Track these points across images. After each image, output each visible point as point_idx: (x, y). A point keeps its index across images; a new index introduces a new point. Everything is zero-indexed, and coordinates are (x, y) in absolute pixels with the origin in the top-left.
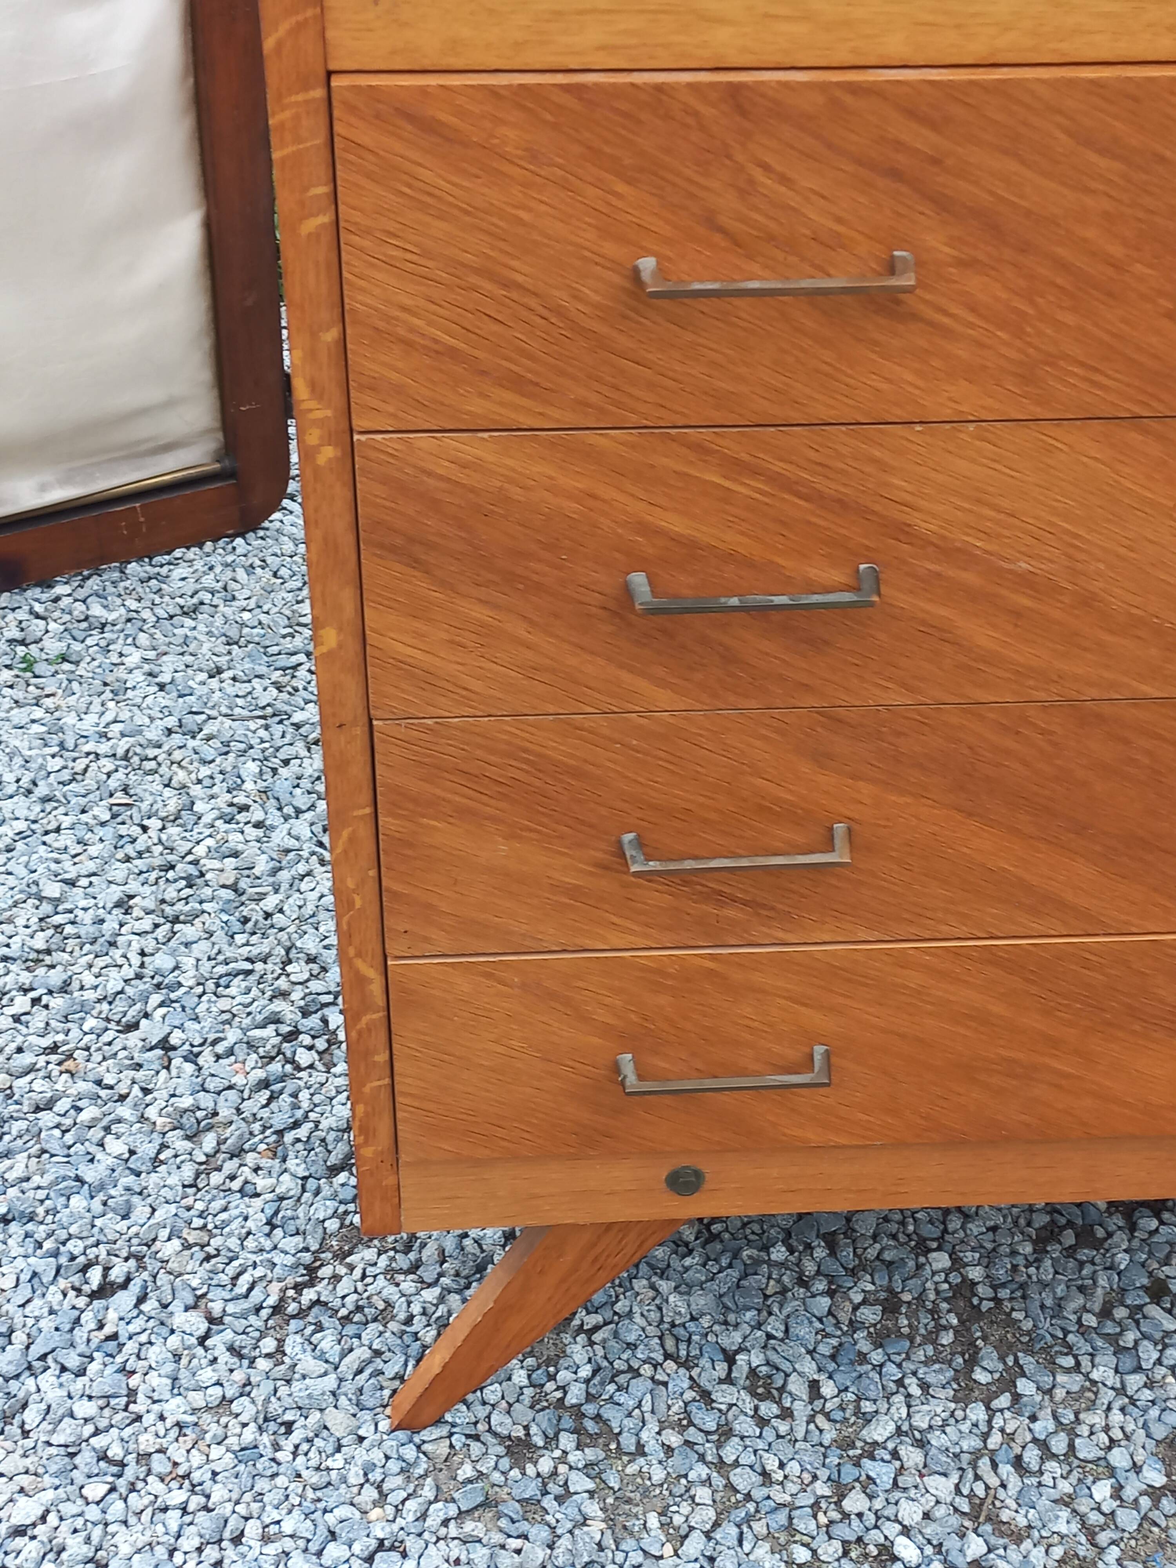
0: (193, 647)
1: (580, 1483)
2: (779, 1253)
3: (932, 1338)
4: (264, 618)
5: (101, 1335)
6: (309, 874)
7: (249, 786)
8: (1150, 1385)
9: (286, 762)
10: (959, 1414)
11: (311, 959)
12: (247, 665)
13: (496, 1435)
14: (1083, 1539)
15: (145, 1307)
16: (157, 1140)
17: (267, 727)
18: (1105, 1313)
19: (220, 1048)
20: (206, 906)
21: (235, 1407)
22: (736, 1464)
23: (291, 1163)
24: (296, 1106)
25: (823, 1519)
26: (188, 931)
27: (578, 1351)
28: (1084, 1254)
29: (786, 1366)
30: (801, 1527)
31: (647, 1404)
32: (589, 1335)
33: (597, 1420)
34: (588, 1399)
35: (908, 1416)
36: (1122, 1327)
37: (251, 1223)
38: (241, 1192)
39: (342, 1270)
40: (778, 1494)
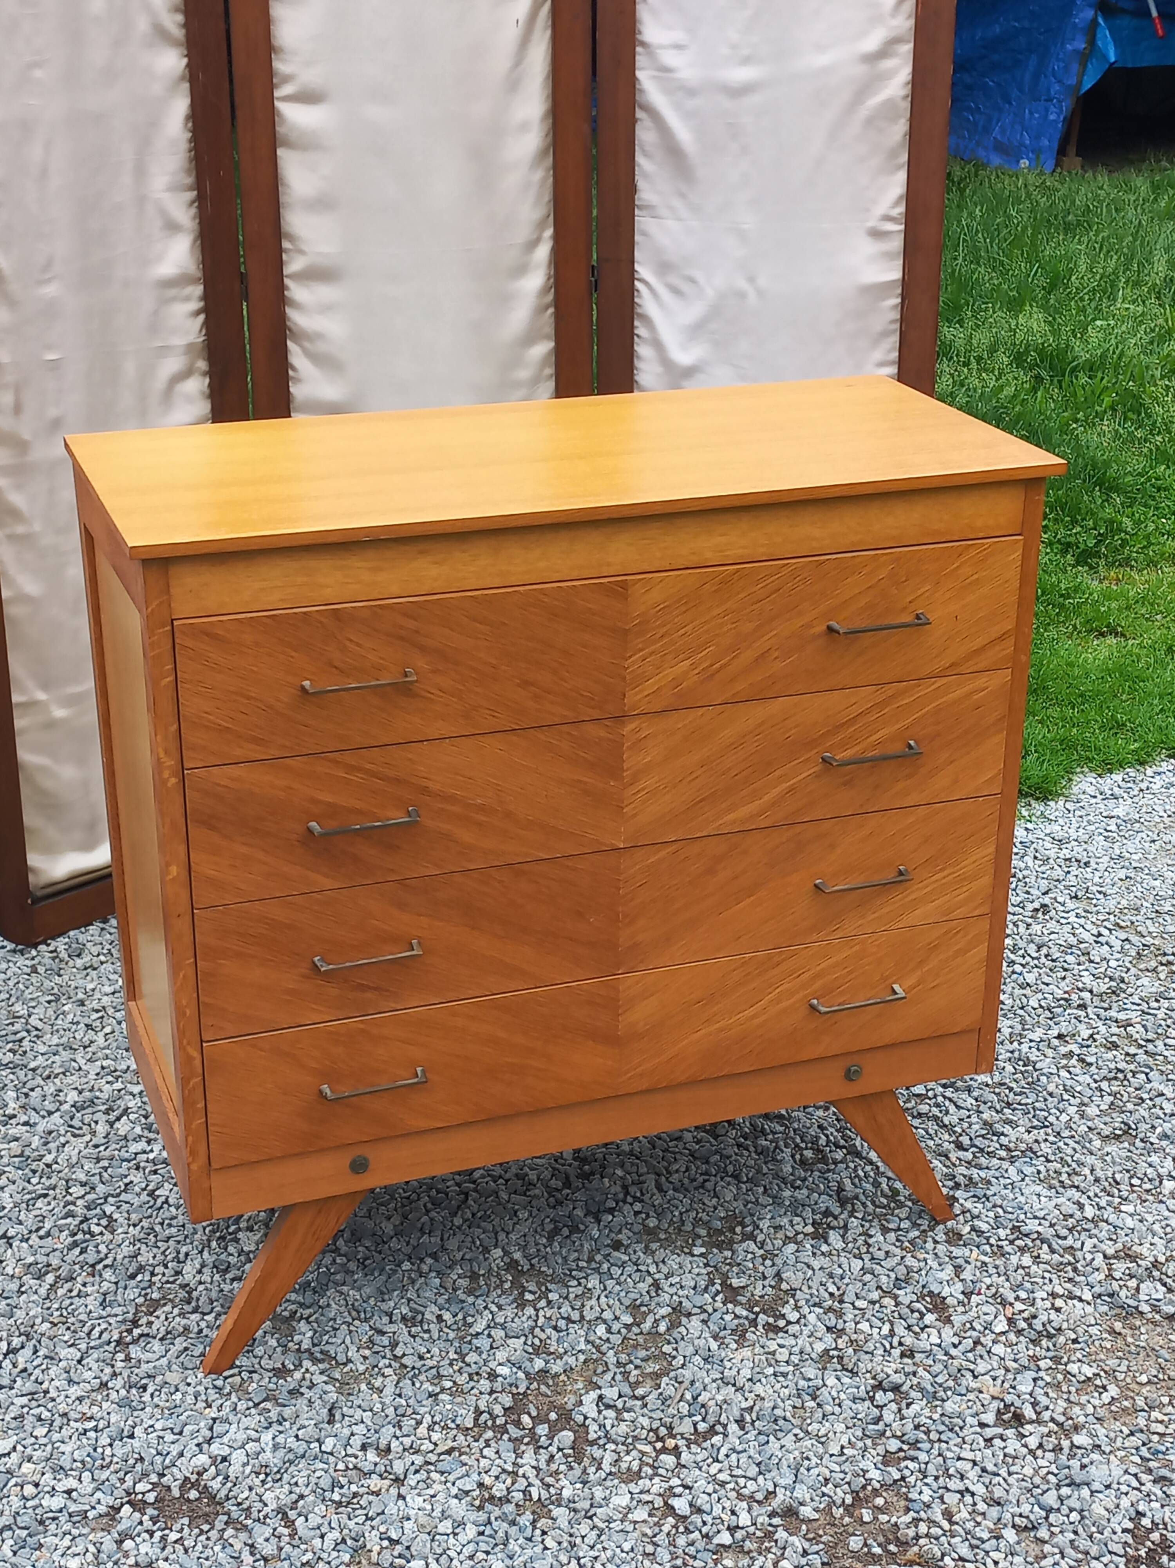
1: (319, 1379)
2: (406, 1266)
3: (499, 1286)
5: (18, 1370)
6: (67, 1142)
7: (12, 1105)
8: (618, 1283)
9: (32, 1090)
10: (520, 1314)
11: (83, 1184)
13: (267, 1370)
14: (594, 1350)
15: (40, 1353)
16: (18, 1282)
17: (13, 1073)
18: (591, 1259)
19: (42, 1233)
21: (110, 1385)
22: (404, 1355)
23: (105, 1275)
24: (98, 1251)
25: (456, 1368)
27: (303, 1326)
28: (575, 1237)
29: (422, 1309)
30: (446, 1373)
31: (348, 1341)
32: (307, 1319)
33: (322, 1352)
34: (314, 1345)
35: (493, 1319)
36: (600, 1263)
37: (90, 1307)
38: (79, 1296)
39: (152, 1319)
40: (429, 1363)
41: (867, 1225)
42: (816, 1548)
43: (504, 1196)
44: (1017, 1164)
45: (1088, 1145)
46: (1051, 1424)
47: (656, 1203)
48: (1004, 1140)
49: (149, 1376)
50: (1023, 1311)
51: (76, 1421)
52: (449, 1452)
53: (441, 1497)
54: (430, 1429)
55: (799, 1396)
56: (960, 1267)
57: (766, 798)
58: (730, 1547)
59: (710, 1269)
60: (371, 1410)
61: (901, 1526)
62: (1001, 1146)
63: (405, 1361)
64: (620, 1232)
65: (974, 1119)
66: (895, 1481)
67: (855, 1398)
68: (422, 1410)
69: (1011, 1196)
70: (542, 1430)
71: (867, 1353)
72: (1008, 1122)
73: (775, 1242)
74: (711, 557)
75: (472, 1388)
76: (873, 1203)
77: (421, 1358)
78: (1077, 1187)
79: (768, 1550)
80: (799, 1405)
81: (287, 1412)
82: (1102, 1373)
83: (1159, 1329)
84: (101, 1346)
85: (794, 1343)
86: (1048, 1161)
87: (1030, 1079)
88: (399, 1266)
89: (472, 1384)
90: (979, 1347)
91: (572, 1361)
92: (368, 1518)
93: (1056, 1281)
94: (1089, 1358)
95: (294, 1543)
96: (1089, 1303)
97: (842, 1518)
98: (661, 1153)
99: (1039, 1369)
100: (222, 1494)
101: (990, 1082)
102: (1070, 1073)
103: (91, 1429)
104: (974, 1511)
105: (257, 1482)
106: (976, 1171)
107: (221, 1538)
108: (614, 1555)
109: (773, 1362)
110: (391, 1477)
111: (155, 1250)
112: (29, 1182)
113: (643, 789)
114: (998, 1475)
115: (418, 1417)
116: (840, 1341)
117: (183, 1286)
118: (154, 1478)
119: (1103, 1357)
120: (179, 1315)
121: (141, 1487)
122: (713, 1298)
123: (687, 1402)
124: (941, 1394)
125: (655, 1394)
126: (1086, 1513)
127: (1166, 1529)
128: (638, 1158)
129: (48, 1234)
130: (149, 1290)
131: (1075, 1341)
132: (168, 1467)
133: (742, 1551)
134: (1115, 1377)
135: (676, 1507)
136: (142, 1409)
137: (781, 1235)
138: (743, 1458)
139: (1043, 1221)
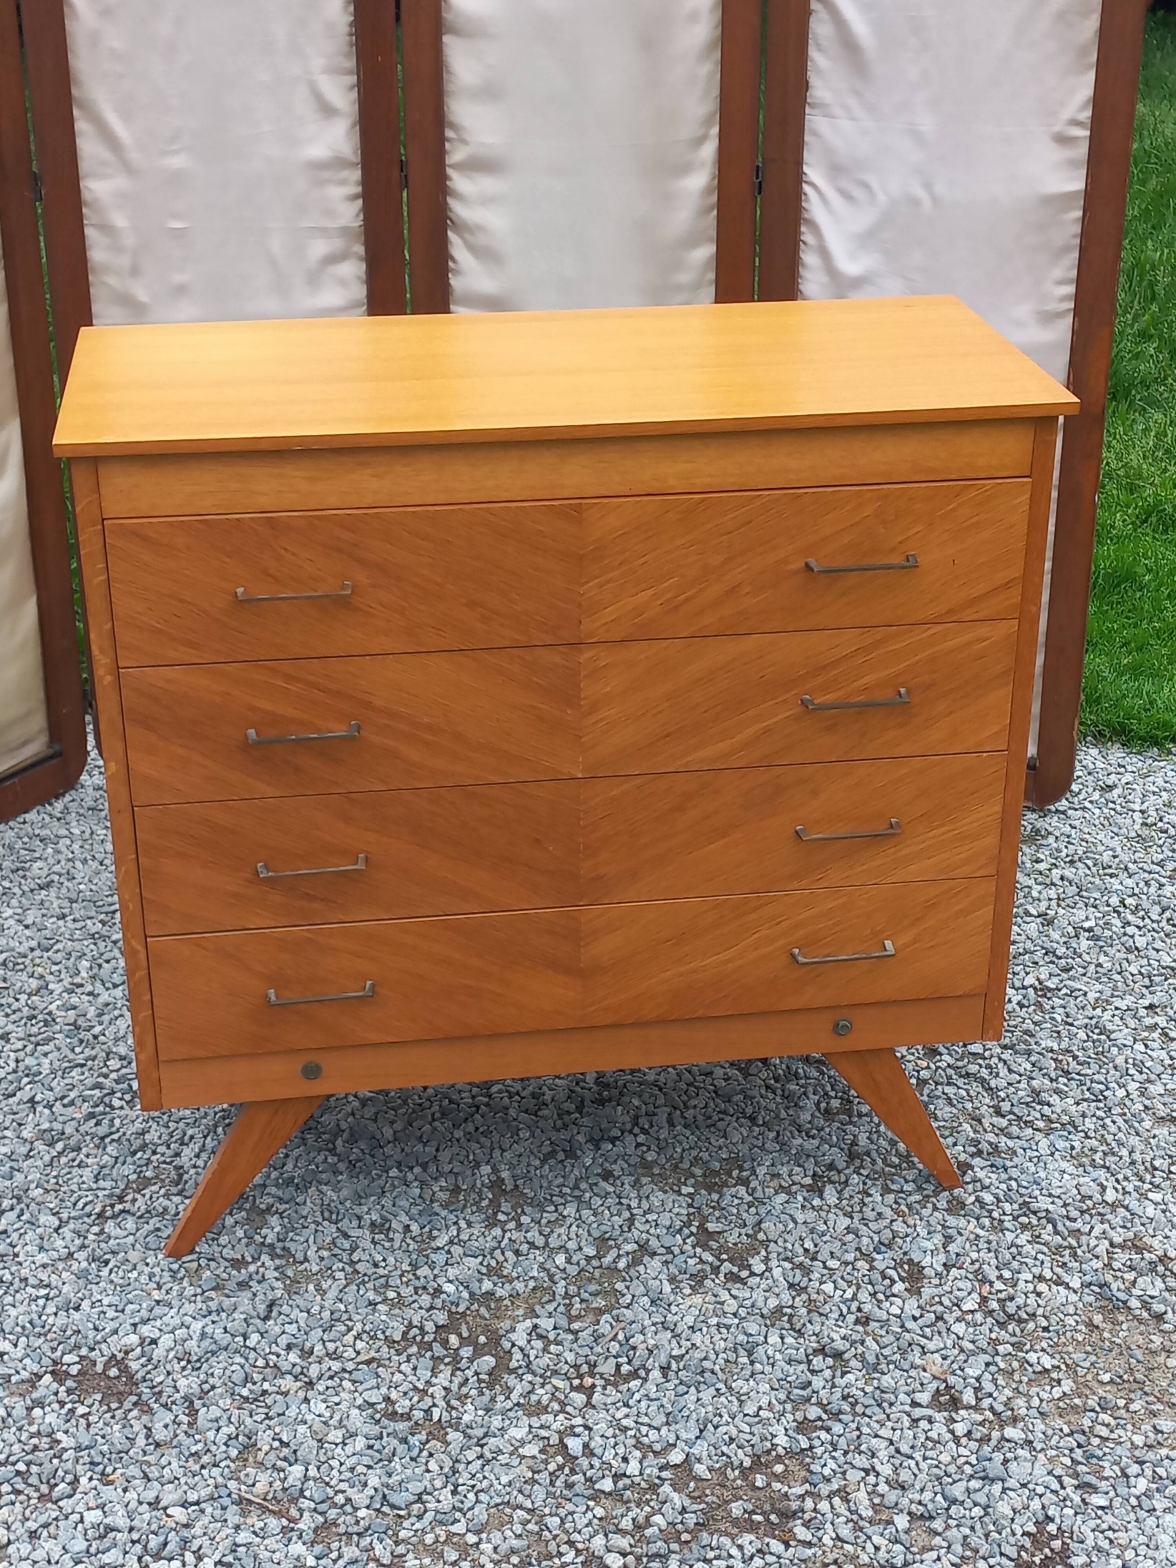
0: (47, 905)
1: (271, 1274)
2: (394, 1172)
3: (476, 1203)
4: (93, 887)
6: (121, 1016)
7: (84, 974)
8: (595, 1214)
9: (108, 962)
10: (487, 1233)
12: (82, 912)
13: (226, 1259)
14: (546, 1279)
15: (23, 1218)
16: (28, 1146)
17: (95, 944)
18: (576, 1187)
19: (66, 1101)
20: (56, 1036)
21: (75, 1256)
22: (360, 1260)
23: (109, 1149)
24: (112, 1125)
25: (404, 1279)
26: (46, 1048)
27: (274, 1220)
28: (568, 1162)
29: (391, 1217)
30: (393, 1284)
31: (311, 1240)
32: (281, 1214)
33: (284, 1249)
34: (279, 1240)
35: (458, 1235)
36: (584, 1191)
37: (84, 1178)
38: (79, 1166)
39: (138, 1196)
40: (381, 1271)
41: (869, 1183)
42: (695, 1507)
43: (512, 1112)
44: (1051, 1137)
45: (1136, 1125)
46: (987, 1413)
47: (662, 1137)
48: (1046, 1110)
49: (113, 1252)
50: (1001, 1291)
51: (33, 1287)
52: (368, 1362)
53: (343, 1406)
54: (358, 1337)
55: (735, 1351)
56: (951, 1237)
57: (738, 738)
58: (610, 1494)
59: (692, 1210)
60: (308, 1312)
61: (792, 1497)
62: (1042, 1115)
63: (358, 1267)
64: (615, 1162)
65: (1023, 1085)
66: (803, 1450)
67: (790, 1360)
68: (356, 1317)
69: (1033, 1169)
70: (466, 1352)
71: (821, 1315)
72: (1057, 1091)
73: (766, 1190)
74: (675, 484)
75: (414, 1302)
76: (884, 1161)
77: (376, 1265)
78: (1108, 1168)
79: (647, 1502)
80: (732, 1359)
81: (227, 1303)
82: (1063, 1367)
83: (1142, 1328)
84: (81, 1217)
85: (748, 1295)
86: (1087, 1137)
87: (1100, 1049)
88: (387, 1172)
89: (415, 1297)
90: (940, 1324)
91: (519, 1286)
92: (268, 1417)
93: (1047, 1264)
94: (1055, 1349)
95: (190, 1432)
96: (1075, 1292)
97: (734, 1480)
98: (685, 1087)
99: (997, 1354)
100: (139, 1376)
101: (1056, 1047)
102: (1146, 1046)
103: (42, 1297)
104: (874, 1492)
105: (177, 1367)
106: (1005, 1139)
107: (125, 1418)
108: (491, 1486)
109: (719, 1313)
110: (306, 1379)
111: (163, 1130)
112: (73, 1050)
113: (602, 720)
114: (912, 1458)
115: (350, 1323)
116: (797, 1299)
117: (178, 1168)
118: (84, 1351)
119: (1070, 1349)
120: (164, 1196)
121: (67, 1359)
122: (684, 1240)
123: (619, 1342)
124: (883, 1367)
125: (589, 1331)
126: (990, 1510)
127: (1071, 1538)
128: (660, 1089)
129: (72, 1103)
130: (144, 1168)
131: (1046, 1329)
132: (99, 1343)
133: (621, 1500)
134: (1076, 1372)
135: (570, 1447)
136: (97, 1283)
137: (775, 1183)
138: (654, 1406)
139: (1056, 1200)
